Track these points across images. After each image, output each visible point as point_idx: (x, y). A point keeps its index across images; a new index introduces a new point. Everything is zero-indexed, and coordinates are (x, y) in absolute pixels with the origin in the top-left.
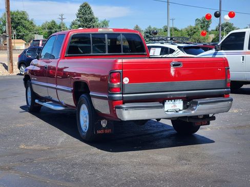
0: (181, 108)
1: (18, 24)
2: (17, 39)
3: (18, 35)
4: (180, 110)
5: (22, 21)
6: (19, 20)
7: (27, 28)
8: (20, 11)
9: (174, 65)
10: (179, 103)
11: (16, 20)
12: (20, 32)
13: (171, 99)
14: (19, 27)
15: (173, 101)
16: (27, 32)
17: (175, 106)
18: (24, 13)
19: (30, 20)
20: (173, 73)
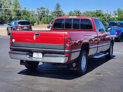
4: (41, 58)
9: (35, 35)
13: (36, 52)
17: (38, 56)
20: (34, 38)
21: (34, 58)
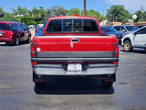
0: (81, 69)
1: (118, 13)
2: (118, 21)
3: (118, 19)
4: (79, 71)
5: (121, 11)
6: (119, 10)
7: (123, 15)
8: (120, 5)
9: (72, 40)
10: (79, 66)
11: (117, 10)
12: (119, 17)
14: (119, 15)
15: (74, 64)
16: (124, 17)
17: (76, 68)
18: (122, 6)
19: (126, 10)
20: (72, 46)
21: (70, 71)
